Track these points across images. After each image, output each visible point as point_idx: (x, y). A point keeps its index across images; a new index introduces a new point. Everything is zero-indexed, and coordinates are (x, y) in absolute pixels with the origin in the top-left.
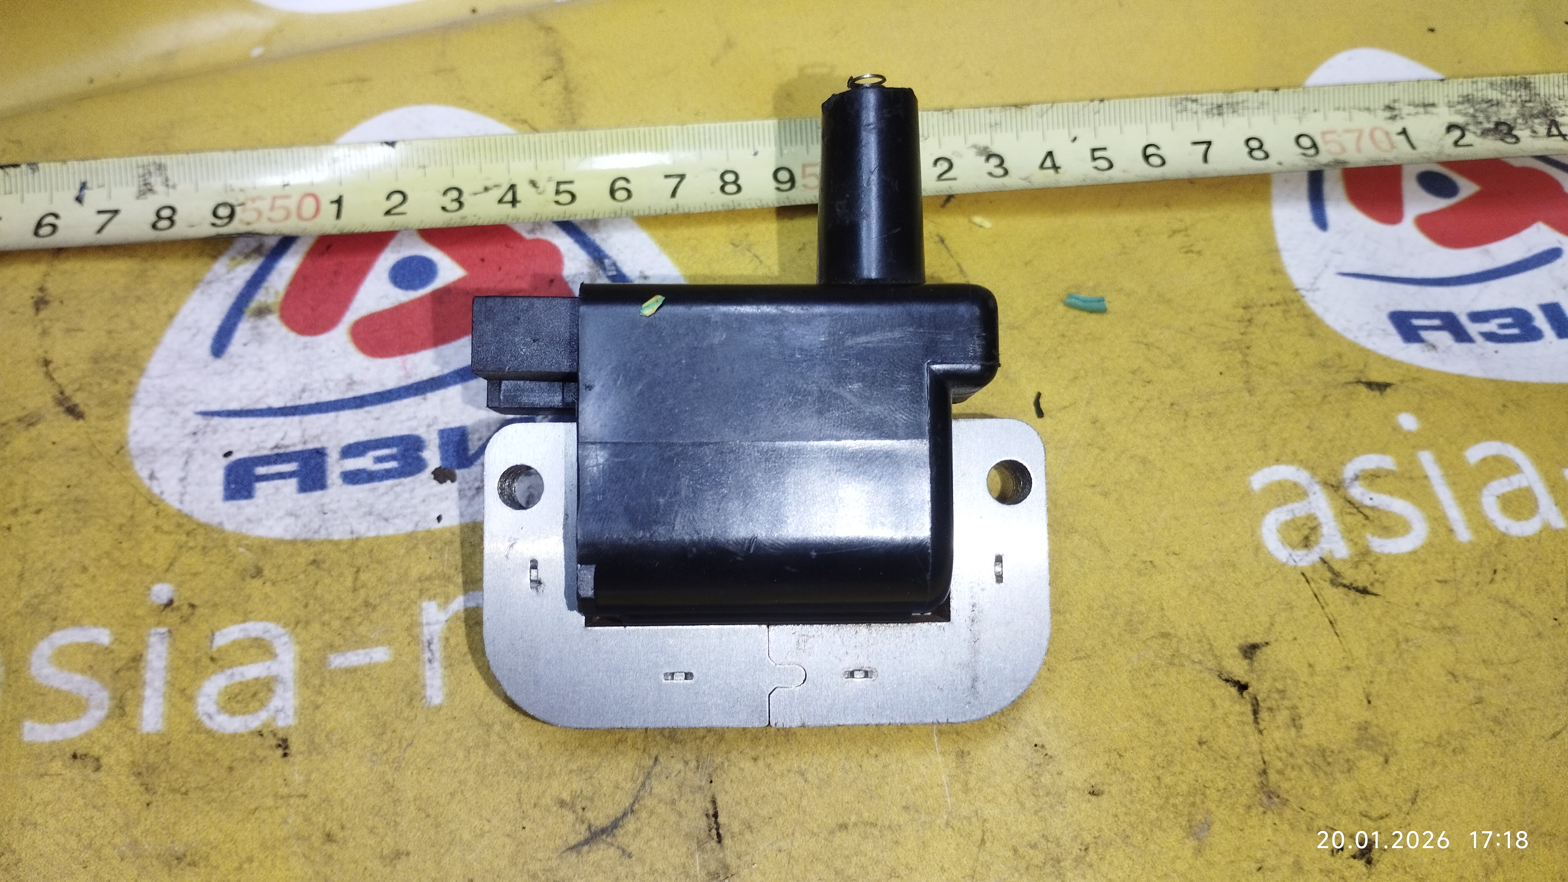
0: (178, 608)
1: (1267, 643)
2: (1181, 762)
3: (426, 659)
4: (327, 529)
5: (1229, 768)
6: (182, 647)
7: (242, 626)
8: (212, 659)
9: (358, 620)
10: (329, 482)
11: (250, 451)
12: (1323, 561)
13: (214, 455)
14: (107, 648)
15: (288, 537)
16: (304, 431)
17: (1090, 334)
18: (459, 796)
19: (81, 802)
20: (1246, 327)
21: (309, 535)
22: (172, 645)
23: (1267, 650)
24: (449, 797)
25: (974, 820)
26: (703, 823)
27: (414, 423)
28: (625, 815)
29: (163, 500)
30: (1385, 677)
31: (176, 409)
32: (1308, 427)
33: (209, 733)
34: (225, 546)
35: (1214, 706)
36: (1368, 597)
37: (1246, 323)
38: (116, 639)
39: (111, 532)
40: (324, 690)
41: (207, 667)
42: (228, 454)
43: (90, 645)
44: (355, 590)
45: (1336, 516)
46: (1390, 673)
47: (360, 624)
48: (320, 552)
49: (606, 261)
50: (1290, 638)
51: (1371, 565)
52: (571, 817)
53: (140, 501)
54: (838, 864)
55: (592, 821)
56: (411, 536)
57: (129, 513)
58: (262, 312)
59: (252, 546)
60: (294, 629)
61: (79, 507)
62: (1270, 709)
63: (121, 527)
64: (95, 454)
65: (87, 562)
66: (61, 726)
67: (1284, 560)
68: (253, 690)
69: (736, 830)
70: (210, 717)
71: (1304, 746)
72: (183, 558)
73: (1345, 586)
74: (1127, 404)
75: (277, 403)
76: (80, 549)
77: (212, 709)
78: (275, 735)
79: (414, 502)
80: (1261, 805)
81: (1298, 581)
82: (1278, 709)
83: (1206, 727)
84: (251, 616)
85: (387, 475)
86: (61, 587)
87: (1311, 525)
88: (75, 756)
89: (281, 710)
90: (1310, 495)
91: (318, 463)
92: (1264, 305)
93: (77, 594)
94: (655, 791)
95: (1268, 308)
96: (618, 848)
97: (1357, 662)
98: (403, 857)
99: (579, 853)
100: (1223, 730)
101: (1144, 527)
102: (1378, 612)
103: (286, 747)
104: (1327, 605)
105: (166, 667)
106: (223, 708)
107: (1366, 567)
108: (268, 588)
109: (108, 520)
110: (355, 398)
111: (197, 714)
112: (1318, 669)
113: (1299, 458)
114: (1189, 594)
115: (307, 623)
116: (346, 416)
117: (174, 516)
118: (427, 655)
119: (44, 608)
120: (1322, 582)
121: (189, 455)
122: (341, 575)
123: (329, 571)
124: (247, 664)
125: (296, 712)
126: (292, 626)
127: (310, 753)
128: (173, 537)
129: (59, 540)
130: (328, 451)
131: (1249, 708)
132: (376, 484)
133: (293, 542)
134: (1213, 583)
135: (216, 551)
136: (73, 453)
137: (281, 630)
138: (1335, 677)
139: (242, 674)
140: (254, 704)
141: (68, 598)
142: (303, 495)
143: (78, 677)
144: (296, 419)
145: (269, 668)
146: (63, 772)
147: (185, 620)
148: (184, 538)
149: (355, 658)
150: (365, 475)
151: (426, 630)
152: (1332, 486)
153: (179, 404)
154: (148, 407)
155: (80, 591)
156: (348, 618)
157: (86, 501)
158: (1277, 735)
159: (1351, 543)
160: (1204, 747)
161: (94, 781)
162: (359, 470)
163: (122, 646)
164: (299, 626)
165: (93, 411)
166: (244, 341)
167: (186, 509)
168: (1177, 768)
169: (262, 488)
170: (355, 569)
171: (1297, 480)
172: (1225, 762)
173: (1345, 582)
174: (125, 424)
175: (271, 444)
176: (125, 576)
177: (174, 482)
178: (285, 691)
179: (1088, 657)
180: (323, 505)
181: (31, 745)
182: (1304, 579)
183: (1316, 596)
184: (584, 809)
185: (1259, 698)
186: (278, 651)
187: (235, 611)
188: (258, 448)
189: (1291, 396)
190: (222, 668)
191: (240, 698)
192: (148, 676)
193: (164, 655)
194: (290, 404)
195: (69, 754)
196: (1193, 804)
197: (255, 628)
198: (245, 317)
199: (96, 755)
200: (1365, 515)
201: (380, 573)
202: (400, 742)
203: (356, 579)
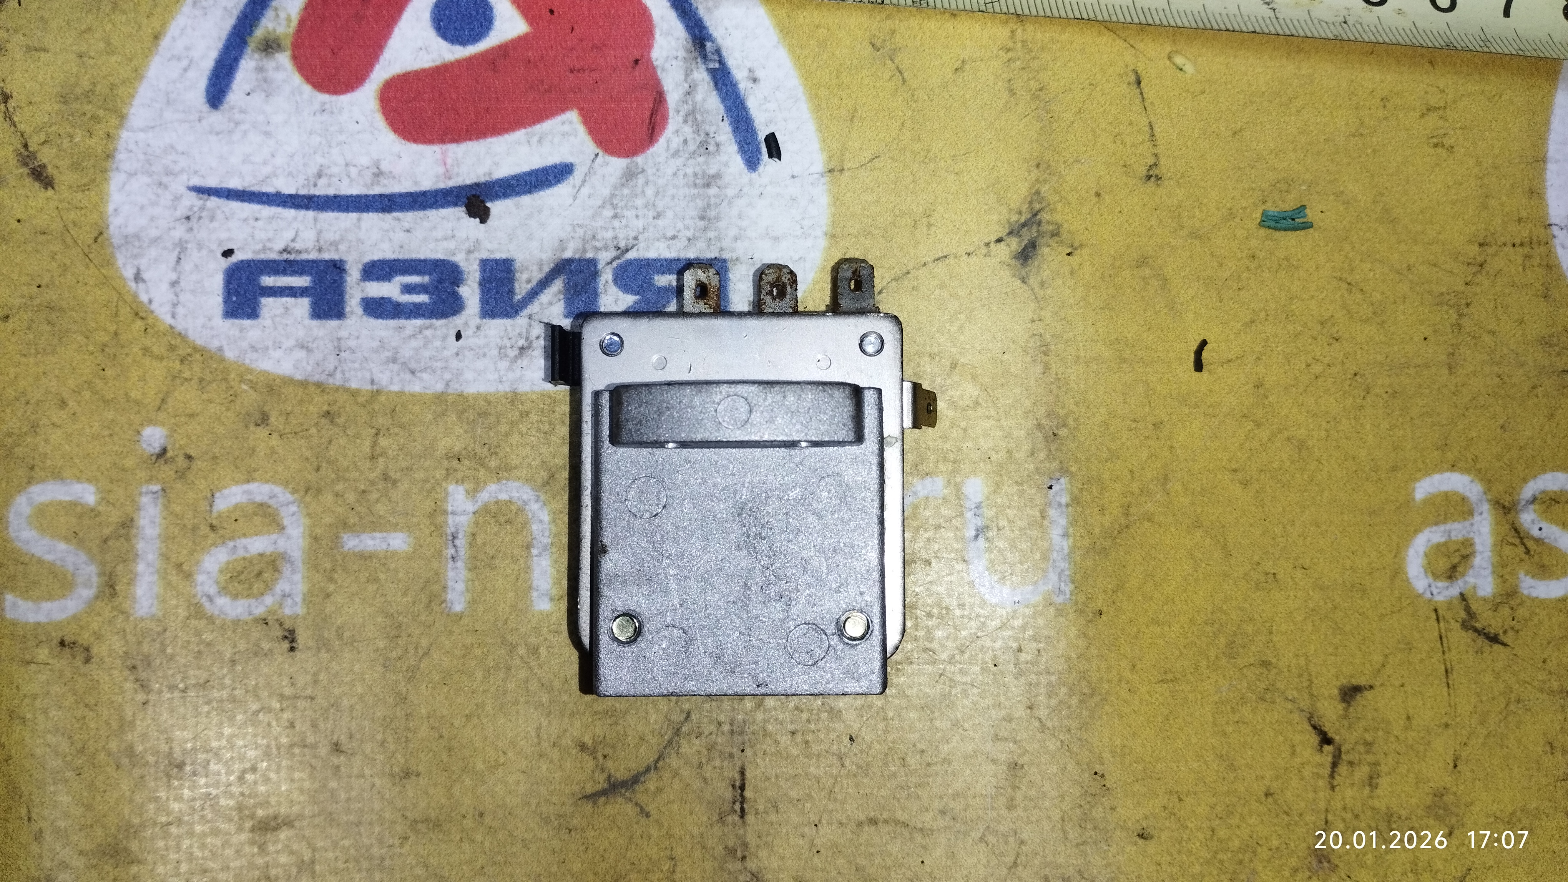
0: (173, 459)
1: (1371, 687)
2: (1241, 815)
3: (449, 556)
4: (343, 372)
5: (1288, 826)
6: (178, 509)
7: (246, 487)
8: (212, 527)
9: (375, 496)
10: (348, 309)
11: (254, 252)
12: (1463, 597)
13: (211, 251)
14: (92, 510)
15: (299, 376)
16: (320, 232)
17: (1287, 259)
18: (475, 720)
19: (71, 699)
20: (1474, 274)
21: (323, 378)
22: (166, 507)
23: (1368, 694)
24: (464, 719)
25: (1011, 839)
26: (728, 794)
27: (452, 245)
28: (648, 770)
29: (152, 312)
30: (1481, 740)
31: (165, 180)
32: (1502, 427)
33: (211, 619)
34: (225, 379)
35: (1293, 753)
36: (1496, 647)
37: (1476, 268)
38: (103, 499)
39: (92, 353)
40: (336, 576)
41: (206, 537)
42: (228, 253)
43: (73, 504)
44: (373, 458)
45: (1495, 545)
46: (1488, 735)
47: (377, 501)
48: (335, 401)
49: (709, 45)
50: (1397, 683)
51: (1512, 609)
52: (590, 764)
53: (125, 311)
54: (862, 862)
55: (612, 772)
56: (440, 398)
57: (112, 328)
58: (269, 46)
59: (257, 383)
60: (304, 497)
61: (54, 316)
62: (1351, 763)
63: (103, 347)
64: (69, 240)
65: (65, 395)
66: (46, 606)
67: (1421, 591)
68: (257, 568)
69: (761, 808)
70: (210, 599)
71: (1373, 808)
72: (176, 394)
73: (1476, 630)
74: (1304, 366)
75: (288, 188)
76: (57, 376)
77: (212, 590)
78: (281, 624)
79: (446, 353)
80: (1309, 869)
81: (1428, 618)
82: (1360, 762)
83: (1278, 777)
84: (256, 475)
85: (416, 311)
86: (38, 426)
87: (1464, 552)
88: (62, 643)
89: (289, 596)
90: (1476, 514)
91: (335, 281)
92: (1505, 245)
93: (56, 436)
94: (682, 750)
95: (1508, 249)
96: (637, 804)
97: (1458, 719)
98: (413, 778)
99: (595, 803)
100: (1295, 783)
101: (1278, 530)
102: (1499, 665)
103: (293, 641)
104: (1450, 650)
105: (160, 536)
106: (224, 588)
107: (1506, 611)
108: (274, 441)
109: (87, 338)
110: (381, 196)
111: (195, 596)
112: (1415, 722)
113: (1478, 466)
114: (1305, 618)
115: (319, 491)
116: (371, 220)
117: (164, 335)
118: (452, 551)
119: (18, 451)
120: (1452, 622)
121: (182, 247)
122: (357, 436)
123: (345, 429)
124: (251, 536)
125: (304, 600)
126: (302, 493)
127: (319, 649)
128: (164, 363)
129: (31, 360)
130: (347, 267)
131: (1330, 759)
132: (402, 322)
133: (304, 384)
134: (1335, 608)
135: (214, 385)
136: (43, 237)
137: (289, 497)
138: (1430, 734)
139: (245, 548)
140: (257, 586)
141: (46, 441)
142: (316, 323)
143: (62, 546)
144: (311, 214)
145: (275, 543)
146: (50, 661)
147: (181, 475)
148: (177, 365)
149: (371, 542)
150: (390, 308)
151: (451, 520)
152: (1504, 507)
153: (169, 173)
154: (132, 175)
155: (59, 432)
156: (364, 492)
157: (61, 309)
158: (1349, 793)
159: (1500, 580)
160: (1270, 799)
161: (85, 675)
162: (382, 298)
163: (111, 508)
164: (309, 493)
165: (65, 178)
166: (247, 88)
167: (180, 326)
168: (1234, 821)
169: (267, 303)
170: (374, 431)
171: (1468, 494)
172: (1286, 818)
173: (1478, 625)
174: (103, 197)
175: (279, 245)
176: (110, 415)
177: (165, 286)
178: (294, 572)
179: (1175, 680)
180: (339, 339)
181: (14, 624)
182: (1435, 617)
183: (1441, 638)
184: (605, 757)
185: (1343, 749)
186: (286, 522)
187: (237, 467)
188: (264, 249)
189: (1497, 380)
190: (224, 540)
191: (242, 577)
192: (140, 546)
193: (157, 520)
194: (302, 192)
195: (56, 642)
196: (1241, 862)
197: (260, 491)
198: (249, 50)
199: (85, 643)
200: (1526, 548)
201: (402, 440)
202: (416, 648)
203: (374, 445)
